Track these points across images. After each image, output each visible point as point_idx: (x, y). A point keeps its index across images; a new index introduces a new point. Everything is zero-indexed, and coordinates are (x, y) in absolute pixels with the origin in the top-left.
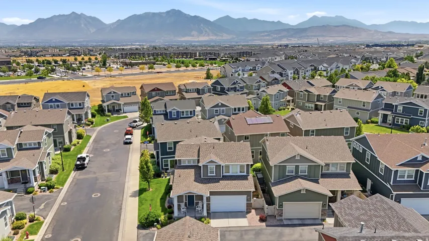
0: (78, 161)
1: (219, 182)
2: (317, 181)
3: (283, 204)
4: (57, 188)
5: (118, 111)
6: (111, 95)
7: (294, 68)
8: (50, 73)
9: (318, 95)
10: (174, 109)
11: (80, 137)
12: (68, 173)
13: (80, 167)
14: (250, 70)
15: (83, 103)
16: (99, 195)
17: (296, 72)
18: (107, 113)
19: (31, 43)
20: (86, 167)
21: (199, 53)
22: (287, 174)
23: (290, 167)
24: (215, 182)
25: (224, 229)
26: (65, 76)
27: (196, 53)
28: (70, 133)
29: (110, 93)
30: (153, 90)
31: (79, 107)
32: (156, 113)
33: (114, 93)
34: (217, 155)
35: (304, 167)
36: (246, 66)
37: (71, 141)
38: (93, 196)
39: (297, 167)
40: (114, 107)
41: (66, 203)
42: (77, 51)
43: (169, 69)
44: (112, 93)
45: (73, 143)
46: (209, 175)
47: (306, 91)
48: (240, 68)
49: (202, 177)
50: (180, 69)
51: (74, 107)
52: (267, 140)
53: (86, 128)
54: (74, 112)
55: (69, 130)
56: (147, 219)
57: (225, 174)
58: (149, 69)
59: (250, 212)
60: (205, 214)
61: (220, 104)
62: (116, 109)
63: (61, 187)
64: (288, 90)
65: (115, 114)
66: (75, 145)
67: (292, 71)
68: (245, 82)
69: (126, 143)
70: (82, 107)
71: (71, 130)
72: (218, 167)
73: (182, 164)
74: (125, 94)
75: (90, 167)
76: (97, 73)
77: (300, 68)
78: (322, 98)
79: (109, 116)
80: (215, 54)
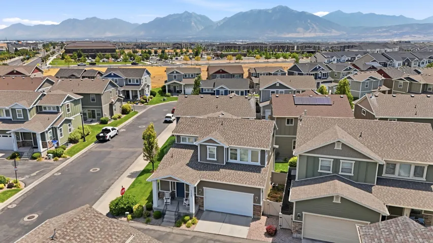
0: (101, 133)
1: (218, 170)
2: (368, 189)
3: (302, 214)
4: (64, 157)
5: (179, 92)
6: (174, 75)
7: (403, 58)
8: (143, 60)
9: (424, 85)
10: (222, 88)
11: (124, 111)
12: (87, 144)
13: (101, 140)
14: (348, 61)
15: (140, 79)
16: (98, 169)
17: (406, 64)
18: (167, 93)
19: (148, 39)
20: (109, 140)
21: (297, 47)
22: (319, 171)
23: (326, 161)
24: (213, 170)
25: (210, 236)
26: (156, 63)
27: (294, 47)
28: (111, 105)
29: (173, 73)
30: (218, 72)
31: (136, 83)
32: (204, 92)
33: (177, 72)
34: (223, 133)
35: (347, 163)
36: (342, 56)
37: (112, 114)
38: (91, 170)
39: (337, 162)
40: (175, 87)
41: (60, 174)
42: (179, 44)
43: (257, 60)
44: (175, 72)
45: (113, 117)
46: (208, 159)
47: (408, 78)
48: (335, 58)
49: (199, 161)
50: (269, 60)
51: (132, 83)
52: (301, 120)
53: (139, 105)
54: (130, 89)
55: (110, 103)
56: (117, 204)
57: (230, 161)
58: (237, 59)
59: (259, 219)
60: (193, 210)
61: (278, 85)
62: (177, 90)
63: (68, 157)
64: (383, 78)
65: (175, 95)
66: (115, 119)
67: (401, 62)
68: (331, 69)
69: (166, 122)
70: (139, 83)
71: (113, 102)
72: (220, 149)
73: (182, 143)
74: (189, 75)
75: (113, 141)
76: (185, 62)
77: (413, 59)
78: (430, 89)
79: (168, 96)
80: (315, 48)
